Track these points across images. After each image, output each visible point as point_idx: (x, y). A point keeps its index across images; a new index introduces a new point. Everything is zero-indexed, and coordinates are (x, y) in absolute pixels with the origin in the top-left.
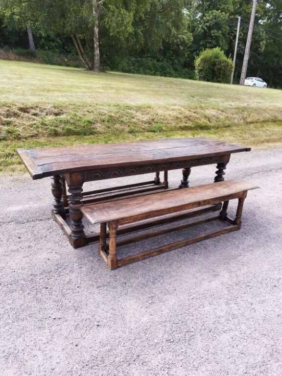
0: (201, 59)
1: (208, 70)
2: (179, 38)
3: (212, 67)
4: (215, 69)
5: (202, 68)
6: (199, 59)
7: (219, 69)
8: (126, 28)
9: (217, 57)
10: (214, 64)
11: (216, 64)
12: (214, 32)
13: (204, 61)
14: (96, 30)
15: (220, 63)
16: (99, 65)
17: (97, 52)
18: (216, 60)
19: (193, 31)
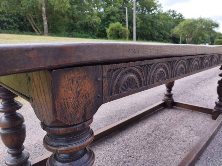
0: (110, 29)
1: (115, 35)
2: (93, 20)
3: (117, 33)
4: (119, 34)
5: (111, 34)
6: (109, 29)
7: (121, 34)
8: (65, 5)
9: (119, 27)
10: (118, 31)
11: (119, 31)
12: (112, 18)
13: (112, 30)
14: (44, 9)
15: (121, 30)
16: (48, 31)
17: (45, 23)
18: (119, 29)
19: (100, 17)
